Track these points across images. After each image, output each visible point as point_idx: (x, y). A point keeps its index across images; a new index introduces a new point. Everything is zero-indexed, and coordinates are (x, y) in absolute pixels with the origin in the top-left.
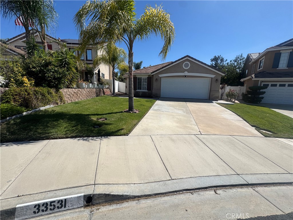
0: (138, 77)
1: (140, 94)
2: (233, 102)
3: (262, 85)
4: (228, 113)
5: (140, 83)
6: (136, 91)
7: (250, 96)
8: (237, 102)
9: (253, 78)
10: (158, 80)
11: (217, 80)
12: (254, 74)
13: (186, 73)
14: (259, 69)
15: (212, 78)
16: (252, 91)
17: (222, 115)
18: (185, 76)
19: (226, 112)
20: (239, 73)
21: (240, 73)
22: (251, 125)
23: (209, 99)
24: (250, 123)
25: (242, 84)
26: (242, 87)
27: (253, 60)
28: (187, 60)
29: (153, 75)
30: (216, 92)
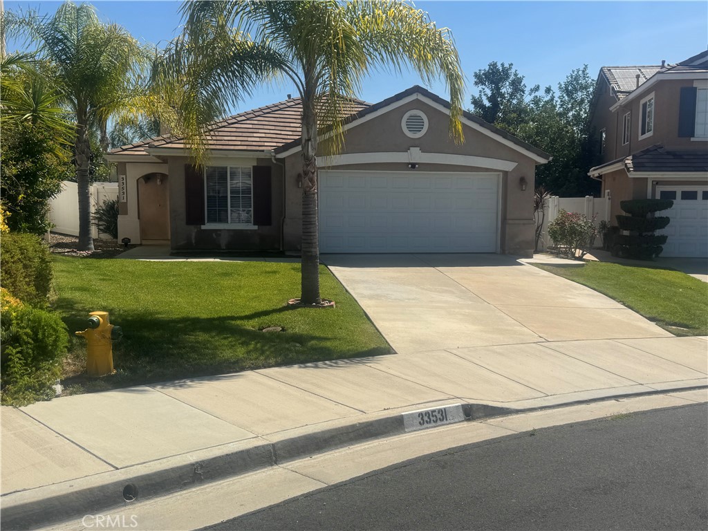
1: (223, 242)
2: (580, 258)
3: (658, 197)
4: (581, 292)
5: (219, 191)
7: (626, 233)
8: (588, 256)
9: (628, 169)
11: (522, 180)
12: (631, 157)
13: (416, 155)
14: (643, 133)
15: (505, 173)
16: (630, 215)
18: (413, 165)
19: (575, 291)
20: (580, 140)
21: (583, 143)
22: (646, 318)
23: (503, 252)
25: (593, 188)
26: (597, 200)
27: (621, 96)
28: (418, 104)
29: (283, 160)
30: (524, 224)
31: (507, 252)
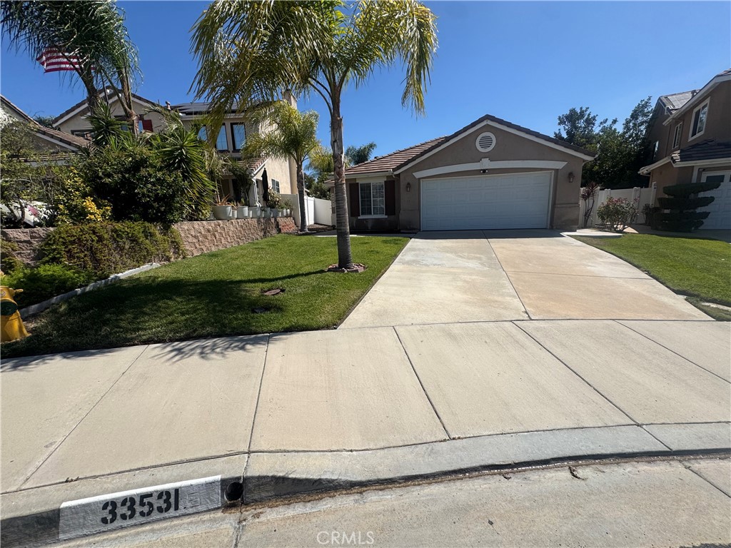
0: (360, 182)
1: (370, 226)
2: (620, 232)
3: (704, 180)
4: (606, 260)
5: (367, 197)
6: (359, 218)
7: (667, 211)
8: (629, 230)
9: (674, 161)
10: (414, 186)
11: (571, 175)
12: (679, 151)
13: (486, 164)
14: (693, 135)
15: (557, 170)
16: (672, 197)
17: (589, 268)
18: (484, 171)
21: (639, 153)
22: (674, 291)
23: (552, 228)
24: (669, 284)
25: (644, 182)
26: (644, 189)
27: (674, 112)
28: (488, 128)
29: (398, 175)
30: (570, 207)
31: (555, 227)
